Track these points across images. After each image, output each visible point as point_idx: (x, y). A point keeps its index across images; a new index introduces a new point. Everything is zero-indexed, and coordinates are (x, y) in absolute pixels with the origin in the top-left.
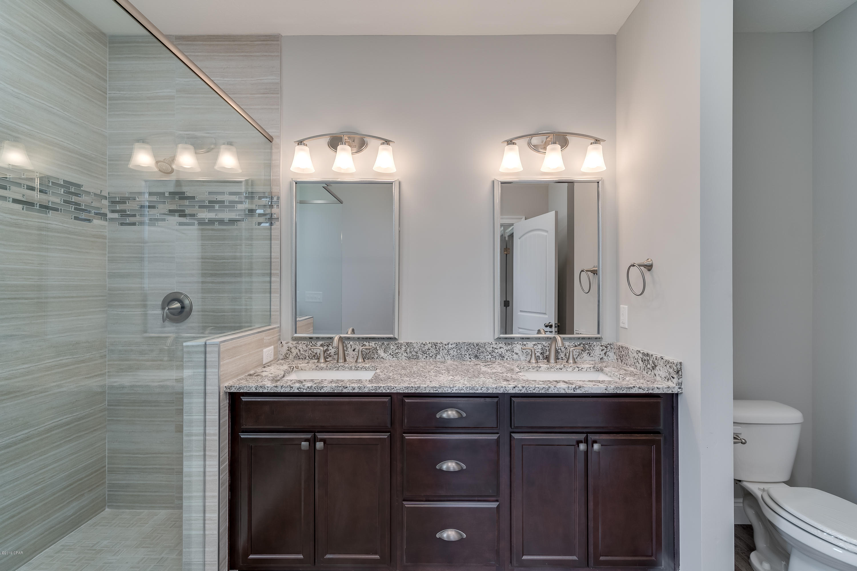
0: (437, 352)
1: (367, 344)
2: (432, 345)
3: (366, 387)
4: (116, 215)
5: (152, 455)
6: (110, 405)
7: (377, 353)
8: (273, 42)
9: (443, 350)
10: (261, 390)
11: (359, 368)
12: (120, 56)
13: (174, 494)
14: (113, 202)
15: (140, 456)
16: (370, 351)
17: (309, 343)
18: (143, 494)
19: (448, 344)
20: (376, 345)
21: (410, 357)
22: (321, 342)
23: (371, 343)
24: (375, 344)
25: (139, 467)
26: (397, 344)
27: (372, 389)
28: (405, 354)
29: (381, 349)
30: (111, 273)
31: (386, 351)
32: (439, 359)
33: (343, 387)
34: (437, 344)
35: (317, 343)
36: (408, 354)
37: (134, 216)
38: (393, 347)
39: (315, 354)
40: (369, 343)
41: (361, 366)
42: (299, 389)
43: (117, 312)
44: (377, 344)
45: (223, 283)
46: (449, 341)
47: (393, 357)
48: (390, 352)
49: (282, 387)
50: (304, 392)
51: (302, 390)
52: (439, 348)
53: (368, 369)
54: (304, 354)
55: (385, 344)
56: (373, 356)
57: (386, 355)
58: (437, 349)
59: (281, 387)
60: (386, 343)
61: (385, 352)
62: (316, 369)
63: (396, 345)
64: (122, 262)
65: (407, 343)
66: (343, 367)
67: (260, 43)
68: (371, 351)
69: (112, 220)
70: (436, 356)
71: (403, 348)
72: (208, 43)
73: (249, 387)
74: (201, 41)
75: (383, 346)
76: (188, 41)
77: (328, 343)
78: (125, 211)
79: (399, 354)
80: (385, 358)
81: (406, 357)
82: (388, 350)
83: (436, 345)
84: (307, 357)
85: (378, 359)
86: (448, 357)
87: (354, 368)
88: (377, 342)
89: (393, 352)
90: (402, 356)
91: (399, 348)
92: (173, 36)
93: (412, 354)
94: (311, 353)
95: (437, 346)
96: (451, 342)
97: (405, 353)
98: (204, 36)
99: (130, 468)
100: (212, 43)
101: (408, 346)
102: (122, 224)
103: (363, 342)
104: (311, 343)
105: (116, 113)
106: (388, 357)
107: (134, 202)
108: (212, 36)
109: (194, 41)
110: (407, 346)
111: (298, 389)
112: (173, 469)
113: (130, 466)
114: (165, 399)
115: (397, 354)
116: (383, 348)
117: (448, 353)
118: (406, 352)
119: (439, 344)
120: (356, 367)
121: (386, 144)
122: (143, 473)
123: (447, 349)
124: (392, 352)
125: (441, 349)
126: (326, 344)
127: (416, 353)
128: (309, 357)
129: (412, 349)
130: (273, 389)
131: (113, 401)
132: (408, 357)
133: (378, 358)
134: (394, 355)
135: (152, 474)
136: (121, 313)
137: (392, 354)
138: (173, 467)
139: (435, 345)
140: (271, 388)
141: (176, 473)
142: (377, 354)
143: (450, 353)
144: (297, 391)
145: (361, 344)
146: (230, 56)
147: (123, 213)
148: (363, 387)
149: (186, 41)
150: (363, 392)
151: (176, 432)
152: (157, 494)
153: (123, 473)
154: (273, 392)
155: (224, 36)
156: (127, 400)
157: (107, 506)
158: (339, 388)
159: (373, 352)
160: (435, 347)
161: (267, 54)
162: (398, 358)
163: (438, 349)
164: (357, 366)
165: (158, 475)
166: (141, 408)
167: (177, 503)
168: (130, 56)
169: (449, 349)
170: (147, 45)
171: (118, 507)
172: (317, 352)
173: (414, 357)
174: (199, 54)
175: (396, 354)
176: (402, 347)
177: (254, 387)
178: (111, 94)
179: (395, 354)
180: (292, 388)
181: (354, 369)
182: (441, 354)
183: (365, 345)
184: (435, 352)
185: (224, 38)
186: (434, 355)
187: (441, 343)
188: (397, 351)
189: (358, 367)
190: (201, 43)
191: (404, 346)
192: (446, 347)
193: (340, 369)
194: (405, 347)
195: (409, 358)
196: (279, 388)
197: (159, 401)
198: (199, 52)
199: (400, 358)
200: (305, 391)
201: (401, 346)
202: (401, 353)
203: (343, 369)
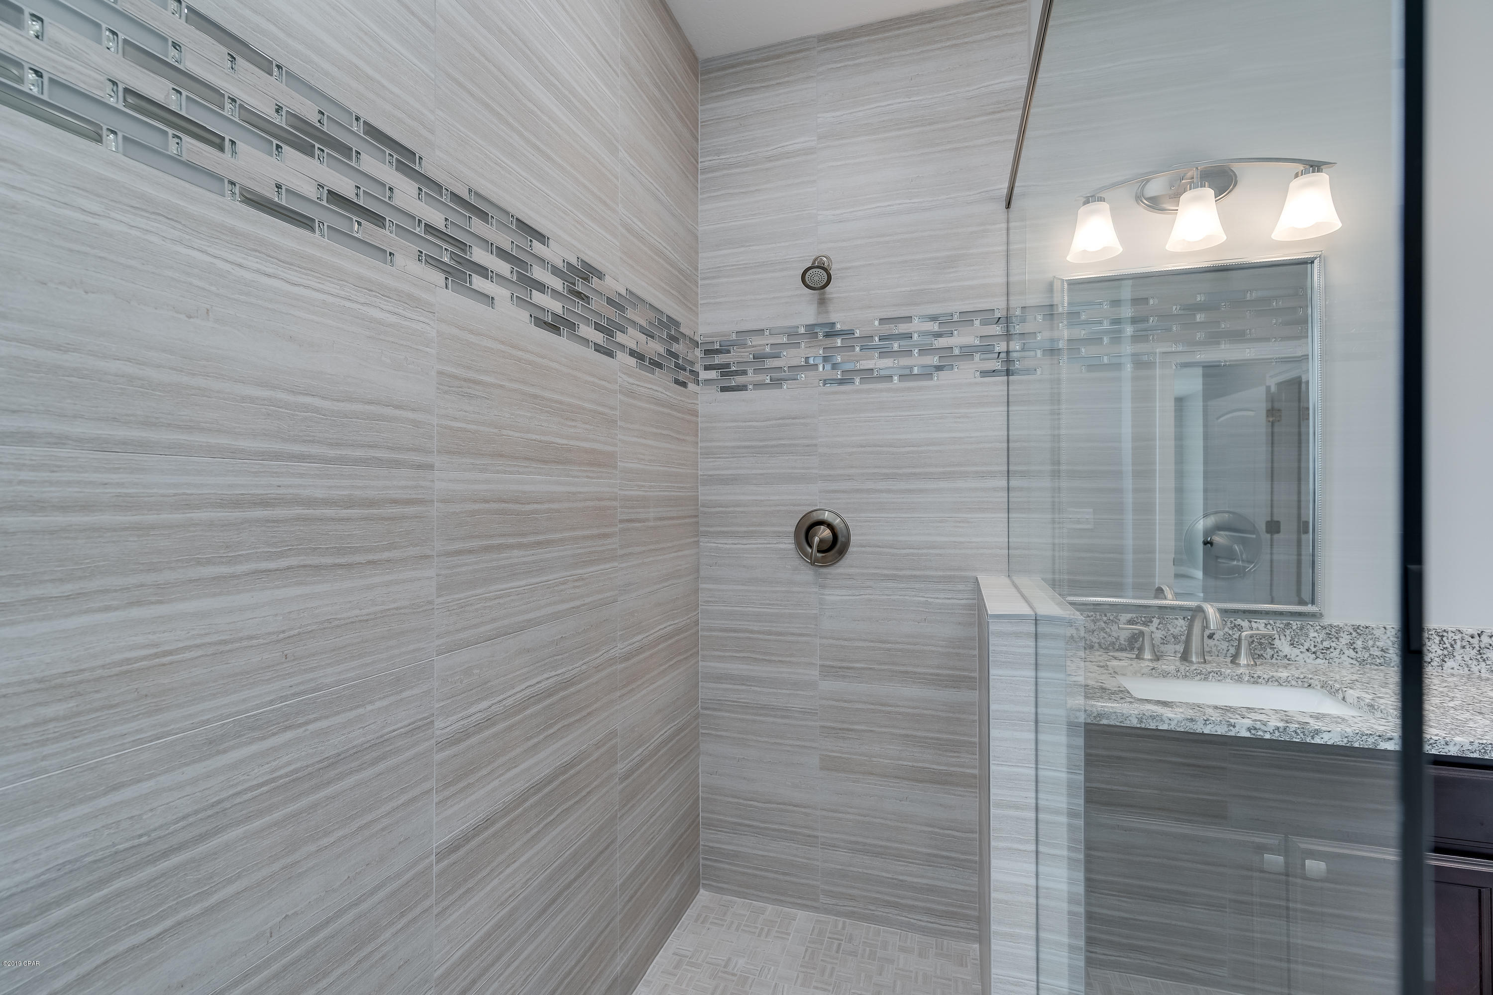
0: (1446, 652)
1: (1245, 624)
2: (1432, 634)
3: (1452, 744)
4: (713, 374)
5: (779, 806)
6: (706, 709)
7: (1272, 646)
8: (1012, 7)
9: (1464, 647)
10: (1153, 724)
11: (1260, 680)
12: (719, 93)
13: (819, 883)
14: (707, 352)
15: (756, 804)
16: (1254, 641)
17: (1101, 615)
18: (763, 873)
19: (1479, 635)
20: (1269, 626)
21: (1364, 660)
22: (1129, 616)
23: (1256, 622)
24: (1265, 624)
25: (755, 823)
26: (1325, 628)
27: (1470, 748)
28: (1352, 653)
29: (1282, 637)
30: (706, 475)
31: (1295, 643)
32: (1453, 668)
33: (1380, 736)
34: (1445, 634)
35: (1119, 617)
36: (1360, 653)
37: (744, 373)
38: (1316, 634)
39: (1115, 640)
40: (1250, 622)
41: (1265, 676)
42: (1253, 732)
43: (717, 545)
44: (1271, 625)
45: (909, 491)
46: (1481, 628)
47: (1317, 657)
48: (1306, 645)
49: (1208, 722)
50: (1265, 737)
51: (1260, 733)
52: (1453, 643)
53: (1284, 684)
54: (1088, 638)
55: (1294, 628)
56: (1262, 652)
57: (1296, 651)
58: (1445, 646)
59: (1204, 722)
60: (1295, 624)
61: (1292, 644)
62: (1152, 675)
63: (1324, 631)
64: (724, 456)
65: (1356, 628)
66: (1219, 674)
67: (985, 13)
68: (1256, 640)
69: (707, 381)
70: (1444, 661)
71: (1345, 639)
72: (880, 36)
73: (1123, 716)
74: (865, 36)
75: (1288, 632)
76: (842, 40)
77: (1145, 617)
78: (728, 365)
79: (1332, 650)
80: (1293, 657)
81: (1352, 659)
82: (1303, 641)
83: (1443, 636)
84: (1097, 645)
85: (1274, 659)
86: (1479, 667)
87: (1246, 679)
88: (1271, 622)
89: (1315, 646)
90: (1342, 656)
91: (1330, 636)
92: (815, 37)
93: (1371, 653)
94: (1104, 638)
95: (1444, 639)
96: (1488, 631)
97: (1351, 650)
98: (872, 25)
99: (740, 824)
100: (887, 35)
101: (1357, 633)
102: (724, 389)
103: (1235, 620)
104: (1106, 616)
105: (713, 194)
106: (1301, 656)
107: (745, 348)
108: (886, 21)
109: (853, 38)
110: (1354, 634)
111: (1249, 730)
112: (817, 837)
113: (740, 821)
114: (801, 707)
115: (1328, 652)
116: (1287, 636)
117: (1479, 656)
118: (1352, 647)
119: (1451, 635)
120: (1253, 677)
121: (1313, 172)
122: (763, 835)
123: (1477, 646)
124: (1313, 645)
125: (1458, 646)
126: (1142, 620)
127: (1382, 650)
128: (1100, 645)
129: (1371, 643)
130: (1182, 724)
131: (709, 701)
132: (1359, 660)
133: (1275, 656)
134: (1318, 653)
135: (779, 840)
136: (722, 546)
137: (1313, 650)
138: (815, 833)
139: (1441, 634)
140: (1178, 721)
141: (821, 845)
142: (1271, 648)
143: (1485, 656)
144: (1248, 735)
145: (1229, 623)
146: (922, 52)
147: (725, 370)
148: (1443, 743)
149: (837, 41)
150: (1441, 753)
151: (821, 769)
152: (787, 878)
153: (728, 830)
154: (1183, 730)
155: (912, 16)
156: (734, 702)
157: (701, 885)
158: (1366, 737)
159: (1261, 644)
160: (1440, 641)
161: (999, 33)
162: (1330, 661)
163: (1448, 645)
164: (1255, 676)
165: (789, 844)
166: (758, 718)
167: (824, 902)
168: (735, 90)
169: (1482, 646)
170: (765, 63)
171: (720, 890)
172: (1119, 636)
173: (1377, 660)
174: (863, 60)
175: (1325, 651)
176: (1342, 634)
177: (1134, 716)
178: (704, 162)
179: (1323, 649)
180: (1234, 727)
181: (1248, 681)
182: (1459, 658)
183: (1239, 625)
184: (1440, 652)
185: (911, 21)
186: (1436, 659)
187: (1459, 631)
188: (1326, 644)
189: (1259, 677)
190: (866, 38)
191: (1346, 633)
192: (1475, 641)
193: (1211, 677)
194: (1349, 637)
195: (1362, 663)
196: (1198, 723)
197: (789, 708)
198: (862, 57)
199: (1336, 660)
200: (1267, 736)
201: (1337, 633)
202: (1338, 651)
203: (1219, 678)
